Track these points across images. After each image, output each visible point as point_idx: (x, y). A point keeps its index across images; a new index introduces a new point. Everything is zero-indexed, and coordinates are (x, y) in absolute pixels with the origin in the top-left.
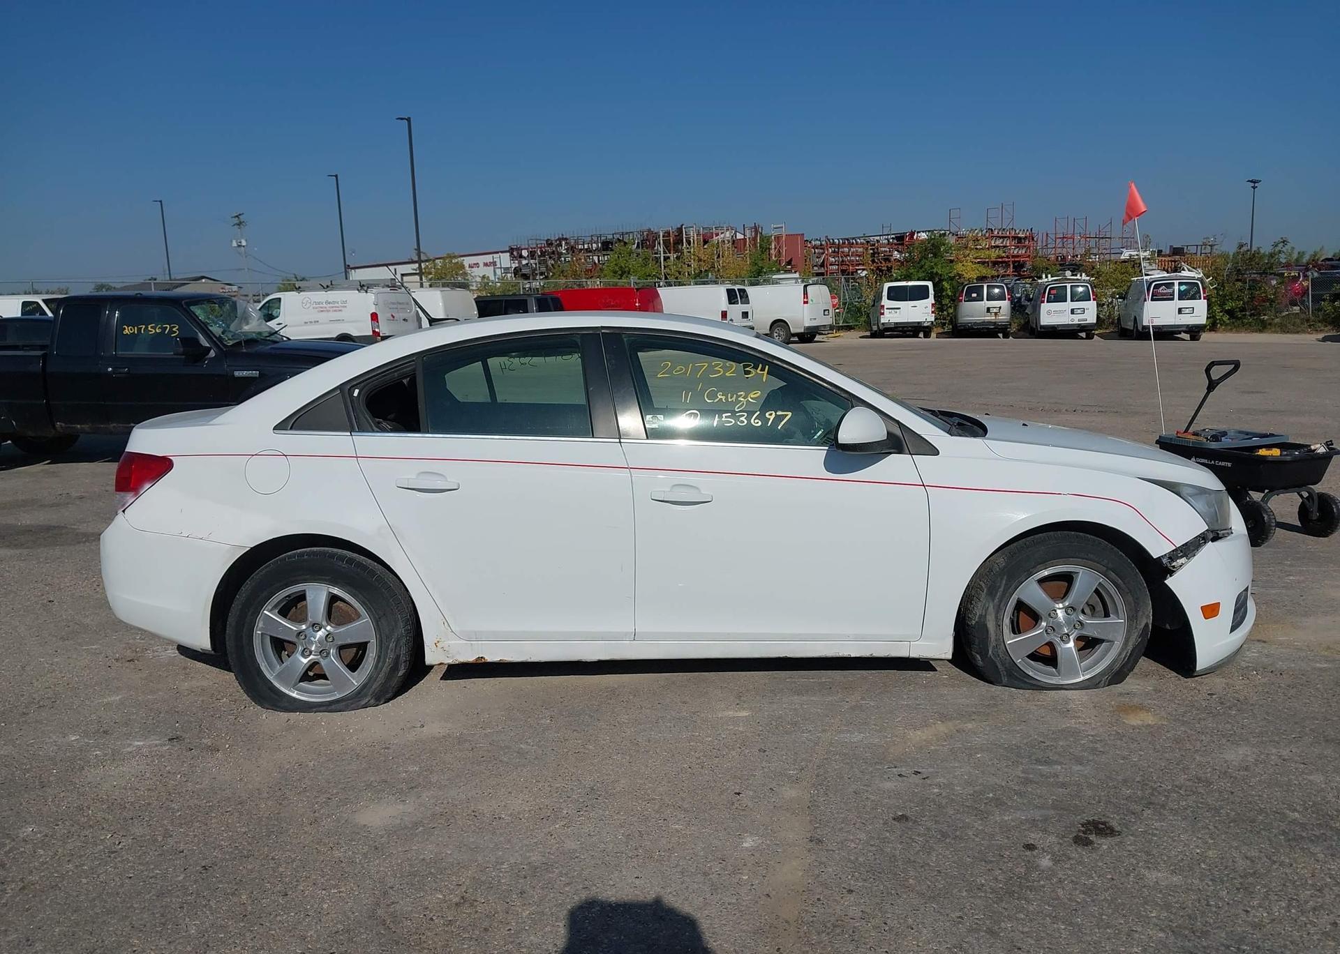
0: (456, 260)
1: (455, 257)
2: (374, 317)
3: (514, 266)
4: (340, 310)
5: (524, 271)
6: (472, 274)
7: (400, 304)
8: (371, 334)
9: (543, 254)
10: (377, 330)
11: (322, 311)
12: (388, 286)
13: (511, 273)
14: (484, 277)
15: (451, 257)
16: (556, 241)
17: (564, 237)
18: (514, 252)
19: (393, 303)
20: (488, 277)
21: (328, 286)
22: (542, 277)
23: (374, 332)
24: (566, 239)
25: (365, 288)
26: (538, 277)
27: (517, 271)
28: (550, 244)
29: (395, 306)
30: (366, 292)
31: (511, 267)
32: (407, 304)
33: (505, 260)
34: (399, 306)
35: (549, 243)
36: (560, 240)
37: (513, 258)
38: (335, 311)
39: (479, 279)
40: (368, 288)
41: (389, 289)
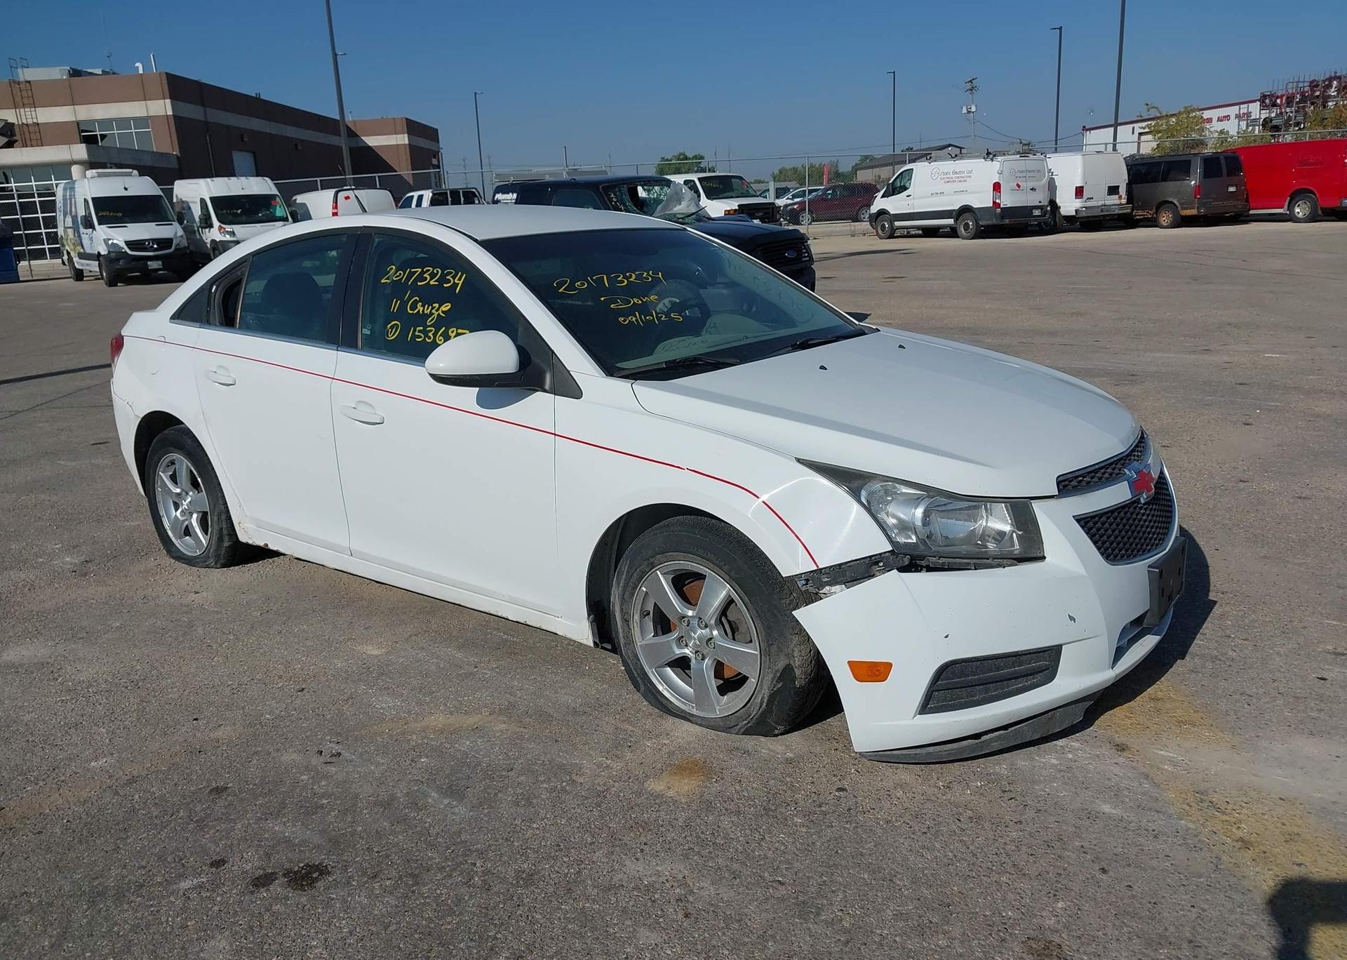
0: (1194, 114)
1: (1193, 111)
2: (997, 187)
3: (1263, 117)
4: (964, 181)
5: (1275, 123)
6: (1211, 130)
7: (1029, 172)
8: (991, 205)
9: (1304, 99)
10: (997, 201)
11: (948, 182)
12: (1018, 153)
13: (1259, 126)
14: (1222, 132)
15: (1188, 111)
16: (1324, 81)
17: (1338, 75)
18: (1267, 100)
19: (1022, 172)
20: (1228, 131)
21: (956, 156)
22: (1297, 128)
23: (994, 203)
24: (1339, 78)
25: (991, 156)
26: (1291, 129)
27: (1266, 123)
28: (1314, 87)
29: (1024, 175)
30: (992, 160)
31: (1260, 118)
32: (1039, 171)
33: (1255, 109)
34: (1028, 175)
35: (1314, 85)
36: (1331, 79)
37: (1264, 107)
38: (960, 181)
39: (1216, 135)
40: (994, 156)
41: (1018, 156)
